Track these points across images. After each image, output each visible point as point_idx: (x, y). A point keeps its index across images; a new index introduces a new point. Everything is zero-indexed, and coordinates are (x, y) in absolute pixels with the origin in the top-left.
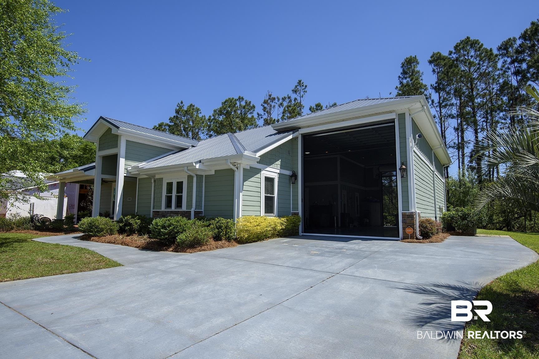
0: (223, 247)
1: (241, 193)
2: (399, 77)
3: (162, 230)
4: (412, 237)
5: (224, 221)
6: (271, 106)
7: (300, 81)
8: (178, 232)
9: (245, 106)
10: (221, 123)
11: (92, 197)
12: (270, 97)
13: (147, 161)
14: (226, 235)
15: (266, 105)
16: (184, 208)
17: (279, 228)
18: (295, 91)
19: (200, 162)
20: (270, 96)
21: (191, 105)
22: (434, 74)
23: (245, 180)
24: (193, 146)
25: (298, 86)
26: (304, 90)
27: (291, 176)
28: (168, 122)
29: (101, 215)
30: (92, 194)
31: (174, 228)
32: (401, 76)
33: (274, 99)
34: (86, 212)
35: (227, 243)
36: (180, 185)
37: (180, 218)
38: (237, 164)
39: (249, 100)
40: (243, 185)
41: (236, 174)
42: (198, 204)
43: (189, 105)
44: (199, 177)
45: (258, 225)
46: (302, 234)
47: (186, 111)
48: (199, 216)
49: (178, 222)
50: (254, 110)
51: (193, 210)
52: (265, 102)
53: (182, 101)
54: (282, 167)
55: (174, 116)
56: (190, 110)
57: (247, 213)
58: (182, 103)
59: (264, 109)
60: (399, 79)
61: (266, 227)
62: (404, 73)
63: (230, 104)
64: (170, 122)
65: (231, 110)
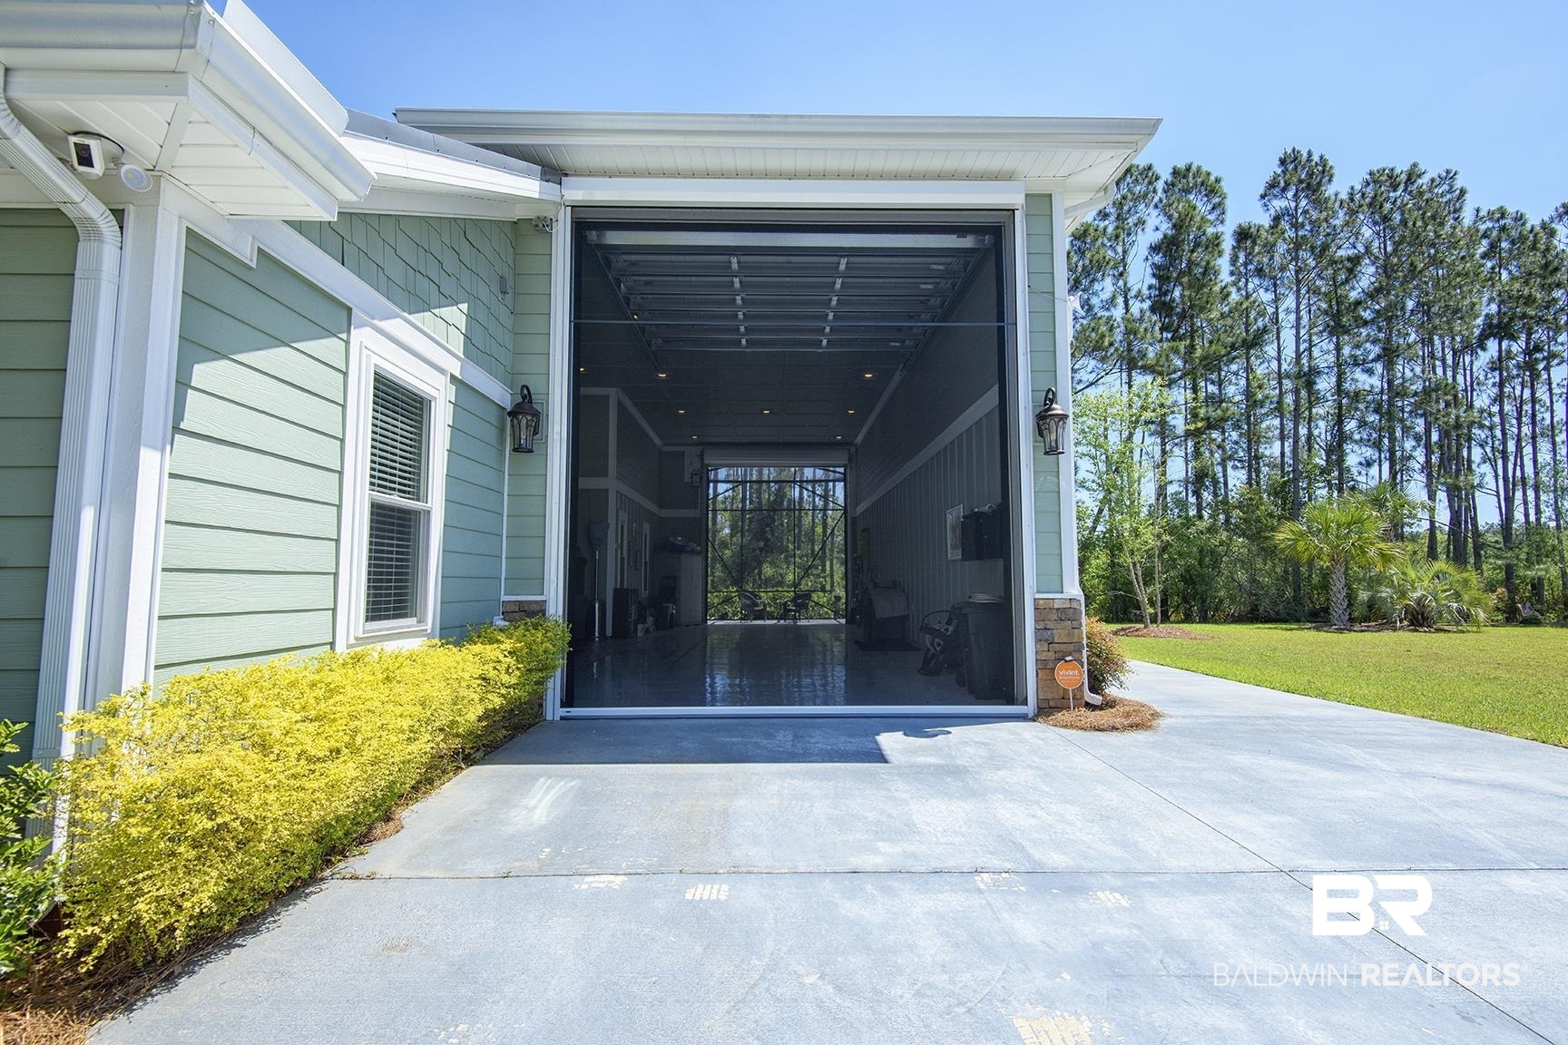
23: (200, 343)
27: (512, 413)
41: (104, 258)
46: (562, 711)
54: (474, 348)
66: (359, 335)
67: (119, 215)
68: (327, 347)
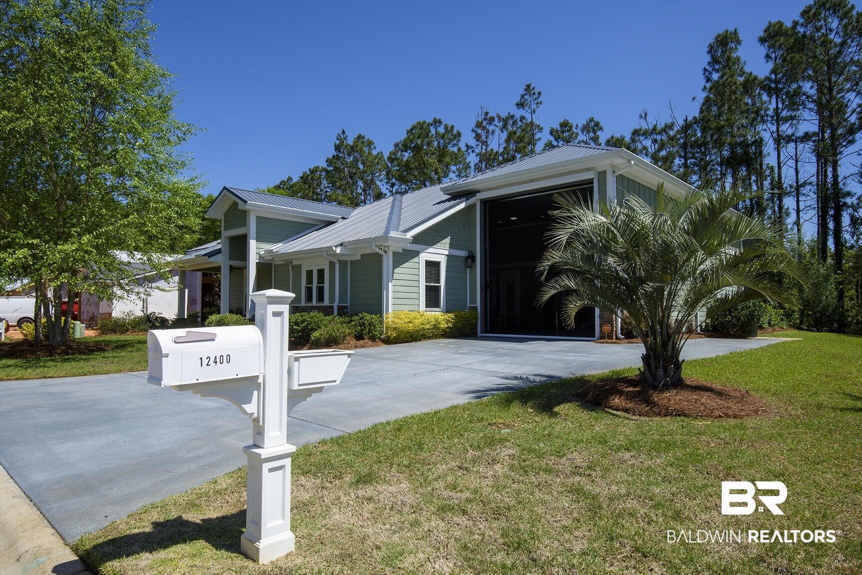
0: (363, 347)
1: (390, 283)
2: (705, 70)
3: (295, 327)
4: (610, 337)
5: (368, 317)
6: (488, 131)
7: (528, 86)
8: (313, 330)
9: (444, 135)
10: (407, 164)
11: (220, 289)
12: (487, 116)
13: (284, 242)
14: (369, 333)
15: (479, 131)
16: (326, 302)
17: (443, 325)
18: (520, 105)
19: (341, 244)
20: (486, 114)
21: (360, 137)
22: (768, 61)
23: (395, 267)
24: (343, 218)
25: (526, 94)
26: (536, 101)
27: (467, 258)
28: (325, 165)
29: (231, 312)
30: (220, 285)
31: (308, 324)
32: (708, 68)
33: (492, 119)
34: (213, 309)
35: (370, 343)
36: (321, 273)
37: (316, 313)
38: (384, 248)
39: (450, 124)
40: (393, 273)
41: (385, 259)
42: (343, 297)
43: (357, 136)
44: (343, 264)
45: (410, 322)
46: (481, 335)
47: (352, 147)
48: (342, 311)
49: (312, 317)
50: (459, 140)
51: (336, 305)
52: (479, 125)
53: (343, 130)
54: (452, 246)
55: (334, 156)
56: (357, 145)
57: (398, 308)
58: (343, 132)
59: (478, 137)
60: (704, 74)
61: (422, 324)
62: (715, 61)
63: (420, 131)
64: (328, 166)
65: (422, 142)
66: (421, 255)
67: (386, 252)
68: (415, 260)
